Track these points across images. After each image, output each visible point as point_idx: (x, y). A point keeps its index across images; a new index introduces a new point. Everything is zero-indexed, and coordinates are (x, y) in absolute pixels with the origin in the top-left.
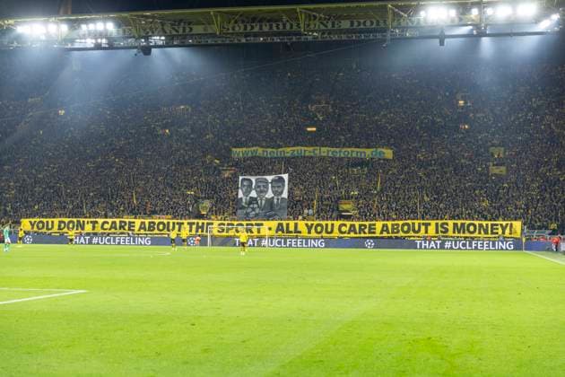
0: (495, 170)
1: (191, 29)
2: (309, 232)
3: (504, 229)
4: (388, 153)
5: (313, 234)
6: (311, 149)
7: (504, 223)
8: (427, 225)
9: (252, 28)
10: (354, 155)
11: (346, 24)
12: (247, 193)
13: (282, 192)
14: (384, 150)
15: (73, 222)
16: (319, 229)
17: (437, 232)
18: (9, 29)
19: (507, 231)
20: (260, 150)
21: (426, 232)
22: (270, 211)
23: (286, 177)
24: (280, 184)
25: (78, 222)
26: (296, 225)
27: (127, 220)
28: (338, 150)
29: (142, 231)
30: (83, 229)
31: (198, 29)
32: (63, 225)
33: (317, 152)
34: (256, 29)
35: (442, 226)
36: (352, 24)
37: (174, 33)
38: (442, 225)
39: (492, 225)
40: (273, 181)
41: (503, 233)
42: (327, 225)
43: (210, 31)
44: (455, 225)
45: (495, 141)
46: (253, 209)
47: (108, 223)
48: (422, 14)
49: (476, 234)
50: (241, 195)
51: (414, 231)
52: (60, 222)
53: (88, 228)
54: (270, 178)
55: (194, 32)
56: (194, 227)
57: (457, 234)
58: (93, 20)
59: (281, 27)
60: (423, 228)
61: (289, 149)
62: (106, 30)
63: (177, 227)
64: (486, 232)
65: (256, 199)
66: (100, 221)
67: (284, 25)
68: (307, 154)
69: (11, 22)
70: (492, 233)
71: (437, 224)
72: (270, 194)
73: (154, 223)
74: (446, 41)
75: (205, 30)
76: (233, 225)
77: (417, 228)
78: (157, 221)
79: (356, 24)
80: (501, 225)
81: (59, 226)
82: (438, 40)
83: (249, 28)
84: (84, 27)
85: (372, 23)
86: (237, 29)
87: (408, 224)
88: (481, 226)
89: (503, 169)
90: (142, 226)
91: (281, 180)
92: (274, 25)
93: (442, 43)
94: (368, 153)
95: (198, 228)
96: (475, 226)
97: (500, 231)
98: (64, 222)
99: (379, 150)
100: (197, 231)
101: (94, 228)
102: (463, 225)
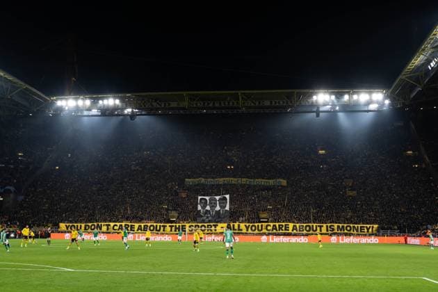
0: (351, 193)
1: (169, 104)
2: (247, 230)
3: (368, 229)
4: (284, 182)
5: (250, 231)
6: (236, 179)
7: (368, 226)
8: (321, 227)
9: (208, 104)
10: (263, 183)
11: (267, 103)
12: (204, 207)
13: (225, 207)
14: (281, 180)
15: (94, 225)
16: (253, 228)
17: (327, 230)
18: (53, 103)
19: (370, 230)
20: (203, 180)
21: (321, 231)
22: (218, 218)
23: (228, 196)
24: (224, 201)
25: (98, 225)
26: (239, 226)
27: (130, 224)
28: (252, 180)
29: (140, 231)
30: (101, 229)
31: (174, 105)
32: (87, 228)
33: (239, 181)
34: (211, 105)
35: (330, 228)
36: (271, 103)
37: (159, 106)
38: (330, 226)
39: (361, 227)
40: (220, 199)
41: (368, 231)
42: (258, 226)
43: (181, 106)
44: (338, 227)
45: (347, 176)
46: (208, 217)
47: (116, 225)
48: (315, 98)
49: (352, 232)
50: (199, 208)
51: (313, 230)
52: (86, 226)
53: (104, 229)
54: (217, 198)
55: (172, 106)
56: (173, 228)
57: (339, 232)
58: (107, 98)
59: (227, 103)
60: (318, 228)
61: (222, 179)
62: (115, 104)
63: (162, 228)
64: (357, 231)
65: (209, 211)
66: (112, 224)
67: (229, 103)
68: (233, 182)
69: (55, 98)
70: (361, 231)
71: (327, 226)
72: (218, 208)
73: (147, 226)
74: (321, 114)
75: (178, 104)
76: (198, 226)
77: (315, 229)
78: (149, 225)
79: (273, 103)
80: (367, 227)
81: (85, 228)
82: (315, 114)
83: (206, 104)
84: (101, 102)
85: (284, 103)
86: (199, 104)
87: (309, 226)
88: (354, 227)
89: (355, 192)
90: (140, 228)
91: (225, 199)
92: (222, 103)
93: (318, 116)
94: (271, 182)
95: (176, 228)
96: (350, 227)
97: (366, 230)
98: (88, 226)
99: (278, 180)
100: (175, 231)
101: (108, 229)
102: (343, 227)
